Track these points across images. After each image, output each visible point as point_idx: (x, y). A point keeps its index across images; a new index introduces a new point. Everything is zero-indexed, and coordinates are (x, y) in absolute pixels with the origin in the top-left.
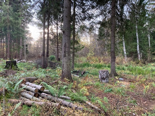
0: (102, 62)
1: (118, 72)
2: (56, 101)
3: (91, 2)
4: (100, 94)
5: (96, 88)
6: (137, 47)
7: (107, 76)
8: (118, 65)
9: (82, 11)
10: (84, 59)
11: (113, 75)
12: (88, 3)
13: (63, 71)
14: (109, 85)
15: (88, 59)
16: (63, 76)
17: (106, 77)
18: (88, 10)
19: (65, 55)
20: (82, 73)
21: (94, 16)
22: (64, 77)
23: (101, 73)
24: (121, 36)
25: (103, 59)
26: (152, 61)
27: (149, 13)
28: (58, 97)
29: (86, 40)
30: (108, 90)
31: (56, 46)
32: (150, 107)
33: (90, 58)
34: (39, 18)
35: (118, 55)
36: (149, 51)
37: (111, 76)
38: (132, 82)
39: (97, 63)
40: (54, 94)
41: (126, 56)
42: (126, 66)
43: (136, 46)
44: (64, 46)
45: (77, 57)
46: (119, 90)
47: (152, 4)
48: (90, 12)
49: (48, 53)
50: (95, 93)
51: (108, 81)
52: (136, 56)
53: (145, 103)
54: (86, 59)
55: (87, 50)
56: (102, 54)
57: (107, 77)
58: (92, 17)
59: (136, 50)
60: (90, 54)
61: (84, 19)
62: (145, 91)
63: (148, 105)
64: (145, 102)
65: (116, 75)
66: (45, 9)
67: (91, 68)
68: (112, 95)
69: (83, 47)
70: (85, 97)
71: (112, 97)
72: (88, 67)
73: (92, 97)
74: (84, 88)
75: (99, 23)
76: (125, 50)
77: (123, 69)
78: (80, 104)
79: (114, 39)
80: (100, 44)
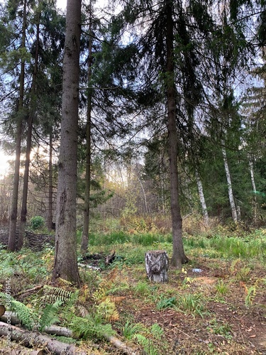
0: (154, 229)
1: (190, 252)
2: (34, 343)
3: (124, 100)
4: (146, 315)
5: (138, 297)
6: (228, 193)
7: (165, 265)
8: (190, 236)
9: (106, 117)
10: (113, 224)
11: (178, 261)
12: (120, 101)
13: (56, 260)
14: (168, 288)
15: (122, 223)
16: (57, 273)
17: (161, 269)
18: (120, 117)
19: (64, 219)
20: (107, 261)
21: (133, 129)
22: (59, 276)
23: (149, 258)
24: (191, 170)
25: (156, 223)
26: (262, 224)
27: (246, 122)
28: (40, 331)
29: (118, 179)
30: (165, 302)
31: (48, 194)
32: (262, 341)
33: (128, 220)
34: (8, 131)
35: (189, 211)
36: (253, 202)
37: (175, 265)
38: (221, 277)
39: (144, 233)
40: (29, 322)
41: (206, 214)
42: (208, 237)
43: (227, 190)
44: (62, 198)
45: (98, 218)
46: (190, 301)
47: (252, 104)
48: (123, 120)
49: (24, 212)
50: (134, 313)
51: (166, 276)
52: (229, 214)
53: (249, 330)
54: (119, 222)
55: (120, 200)
56: (155, 209)
57: (164, 267)
58: (128, 130)
59: (227, 199)
60: (127, 210)
61: (111, 135)
62: (248, 299)
63: (257, 336)
64: (249, 327)
65: (185, 261)
66: (21, 113)
67: (130, 245)
68: (174, 315)
69: (111, 196)
70: (109, 326)
71: (174, 319)
72: (123, 243)
73: (127, 325)
74: (108, 300)
75: (144, 143)
76: (203, 200)
77: (202, 245)
78: (94, 345)
79: (175, 178)
80: (149, 188)
